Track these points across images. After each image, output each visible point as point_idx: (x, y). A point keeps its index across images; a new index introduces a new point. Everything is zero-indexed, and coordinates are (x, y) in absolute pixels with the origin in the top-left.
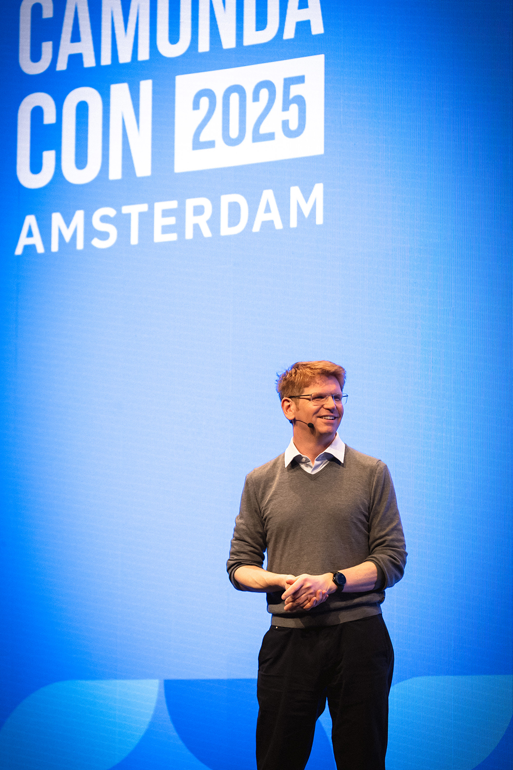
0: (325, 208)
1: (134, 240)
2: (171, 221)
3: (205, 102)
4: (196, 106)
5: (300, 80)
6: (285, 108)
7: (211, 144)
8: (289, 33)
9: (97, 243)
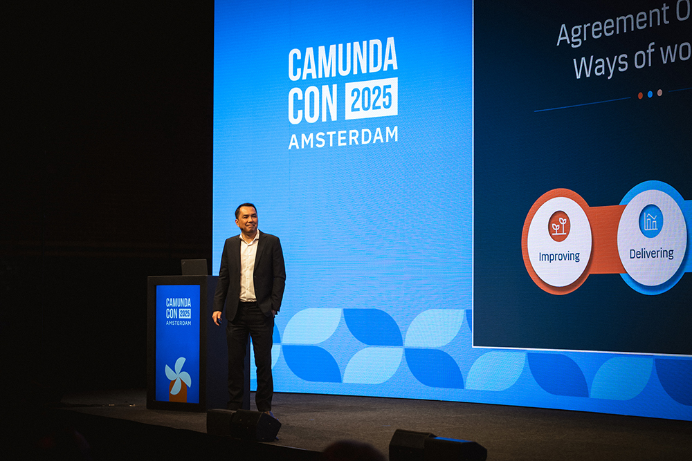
0: (398, 136)
1: (331, 145)
2: (344, 138)
3: (356, 93)
4: (353, 95)
5: (389, 86)
6: (384, 97)
7: (358, 110)
8: (385, 69)
9: (318, 145)
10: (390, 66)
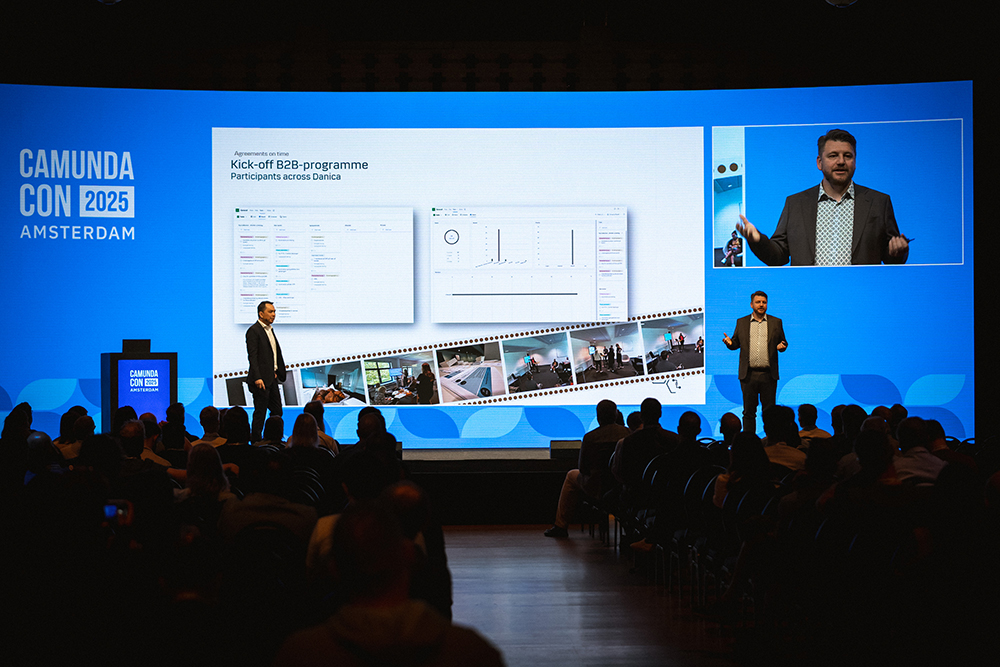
0: (135, 234)
1: (65, 237)
2: (79, 232)
3: (90, 195)
4: (87, 196)
5: (126, 193)
6: (120, 201)
7: (93, 209)
8: (121, 178)
9: (51, 237)
10: (126, 176)
